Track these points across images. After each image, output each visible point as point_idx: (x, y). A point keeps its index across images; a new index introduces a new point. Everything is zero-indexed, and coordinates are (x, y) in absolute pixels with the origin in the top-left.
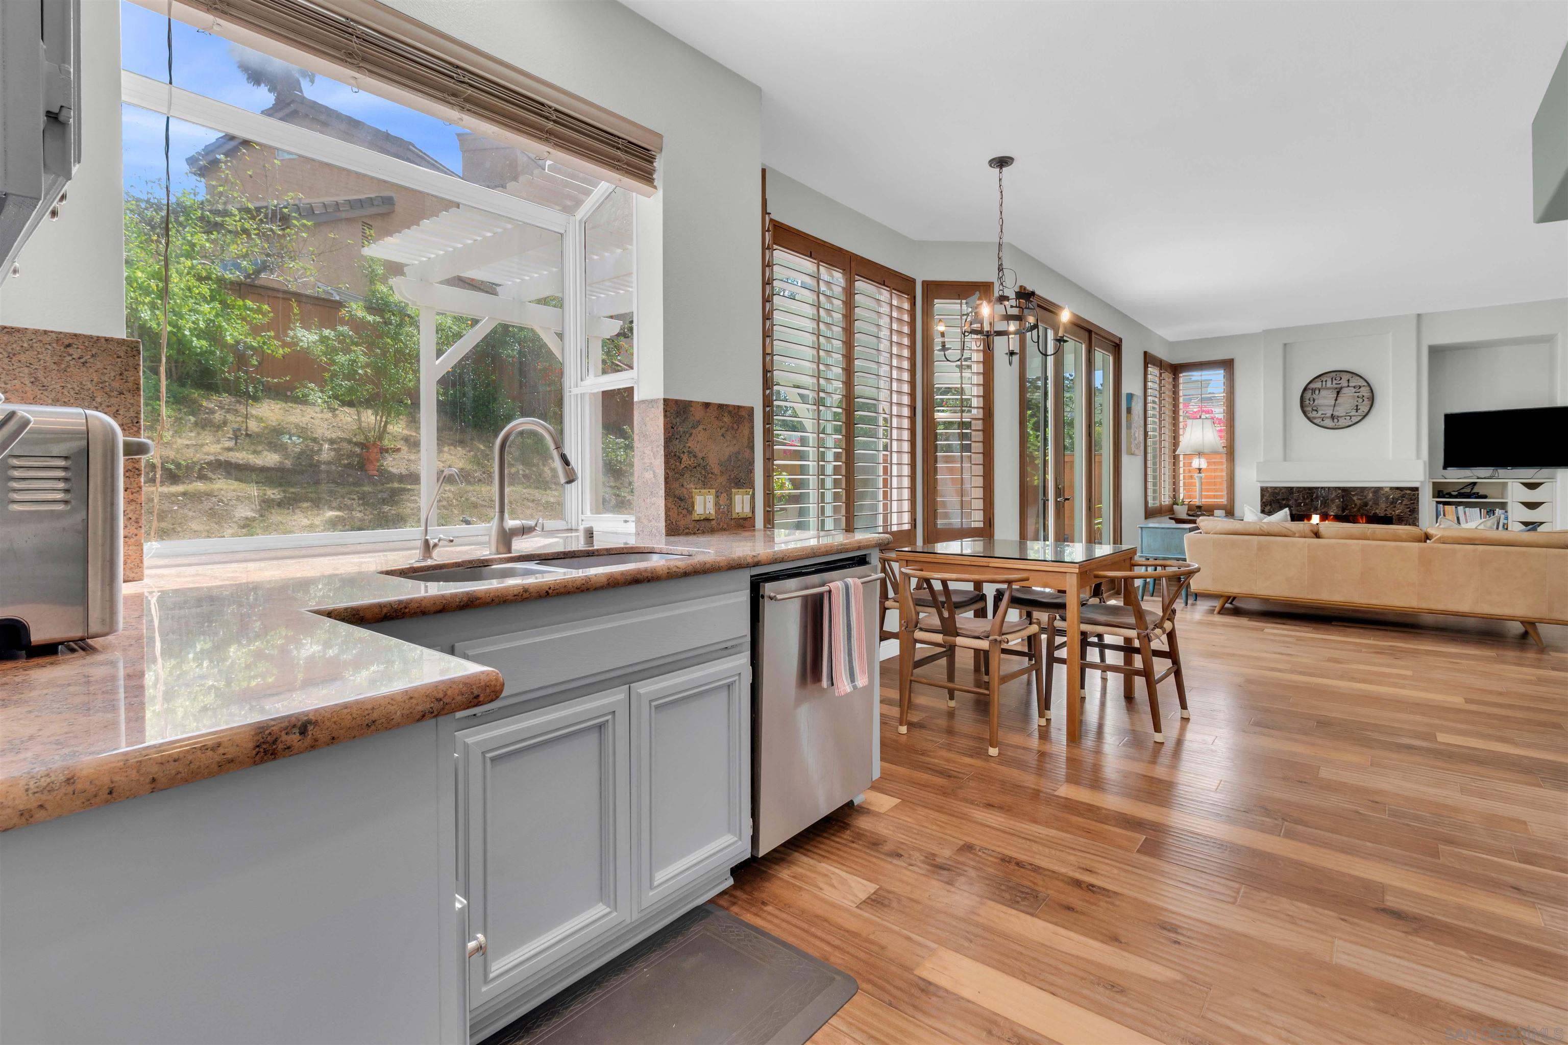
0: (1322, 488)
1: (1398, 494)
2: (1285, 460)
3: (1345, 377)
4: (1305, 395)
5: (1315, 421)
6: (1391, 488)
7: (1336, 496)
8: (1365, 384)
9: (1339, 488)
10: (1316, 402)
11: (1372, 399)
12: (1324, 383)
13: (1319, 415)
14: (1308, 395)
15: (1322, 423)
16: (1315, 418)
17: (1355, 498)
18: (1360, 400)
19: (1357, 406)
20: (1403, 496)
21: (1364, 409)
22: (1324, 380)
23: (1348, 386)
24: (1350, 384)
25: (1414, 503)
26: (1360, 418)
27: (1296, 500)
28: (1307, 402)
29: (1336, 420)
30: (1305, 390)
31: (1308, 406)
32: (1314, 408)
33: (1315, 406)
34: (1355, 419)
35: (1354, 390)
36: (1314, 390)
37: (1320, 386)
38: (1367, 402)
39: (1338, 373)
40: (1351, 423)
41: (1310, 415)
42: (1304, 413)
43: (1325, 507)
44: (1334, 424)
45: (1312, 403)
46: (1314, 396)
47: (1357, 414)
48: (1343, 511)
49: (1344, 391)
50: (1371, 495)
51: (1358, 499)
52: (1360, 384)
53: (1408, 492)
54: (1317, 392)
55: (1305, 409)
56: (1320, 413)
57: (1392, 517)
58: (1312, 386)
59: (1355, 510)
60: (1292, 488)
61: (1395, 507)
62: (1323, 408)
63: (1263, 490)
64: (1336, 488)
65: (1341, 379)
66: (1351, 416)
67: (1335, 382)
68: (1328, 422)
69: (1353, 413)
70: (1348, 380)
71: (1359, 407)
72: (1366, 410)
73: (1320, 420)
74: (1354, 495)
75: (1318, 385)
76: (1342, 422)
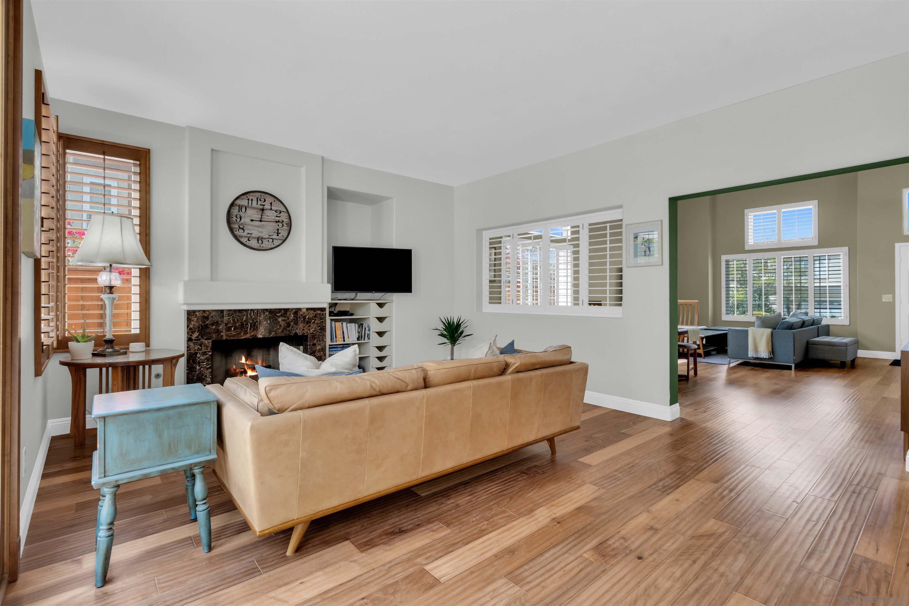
0: (252, 310)
1: (311, 314)
2: (212, 279)
3: (269, 199)
4: (232, 211)
5: (242, 240)
6: (308, 309)
7: (264, 318)
8: (285, 210)
9: (267, 310)
10: (243, 220)
11: (290, 225)
12: (250, 202)
13: (245, 234)
14: (235, 211)
15: (248, 243)
16: (241, 237)
17: (280, 319)
18: (281, 225)
19: (278, 230)
20: (316, 316)
21: (283, 233)
22: (250, 199)
23: (271, 209)
24: (273, 208)
25: (322, 322)
26: (280, 242)
27: (226, 325)
28: (234, 219)
29: (260, 242)
30: (232, 205)
31: (235, 223)
32: (241, 227)
33: (242, 224)
34: (277, 243)
35: (276, 214)
36: (240, 207)
37: (246, 204)
38: (285, 227)
39: (263, 194)
40: (273, 246)
41: (237, 233)
42: (231, 230)
43: (254, 330)
44: (259, 245)
45: (238, 220)
46: (241, 213)
47: (278, 237)
48: (270, 333)
49: (268, 213)
50: (292, 316)
51: (283, 320)
52: (280, 209)
53: (319, 312)
54: (244, 209)
55: (232, 226)
56: (246, 231)
57: (307, 335)
58: (239, 202)
59: (280, 331)
60: (222, 311)
61: (310, 326)
62: (249, 227)
63: (190, 314)
64: (264, 310)
65: (265, 201)
66: (273, 239)
67: (259, 203)
68: (253, 243)
69: (275, 236)
70: (271, 203)
71: (279, 231)
72: (285, 235)
73: (246, 239)
74: (279, 317)
75: (243, 202)
76: (266, 244)
